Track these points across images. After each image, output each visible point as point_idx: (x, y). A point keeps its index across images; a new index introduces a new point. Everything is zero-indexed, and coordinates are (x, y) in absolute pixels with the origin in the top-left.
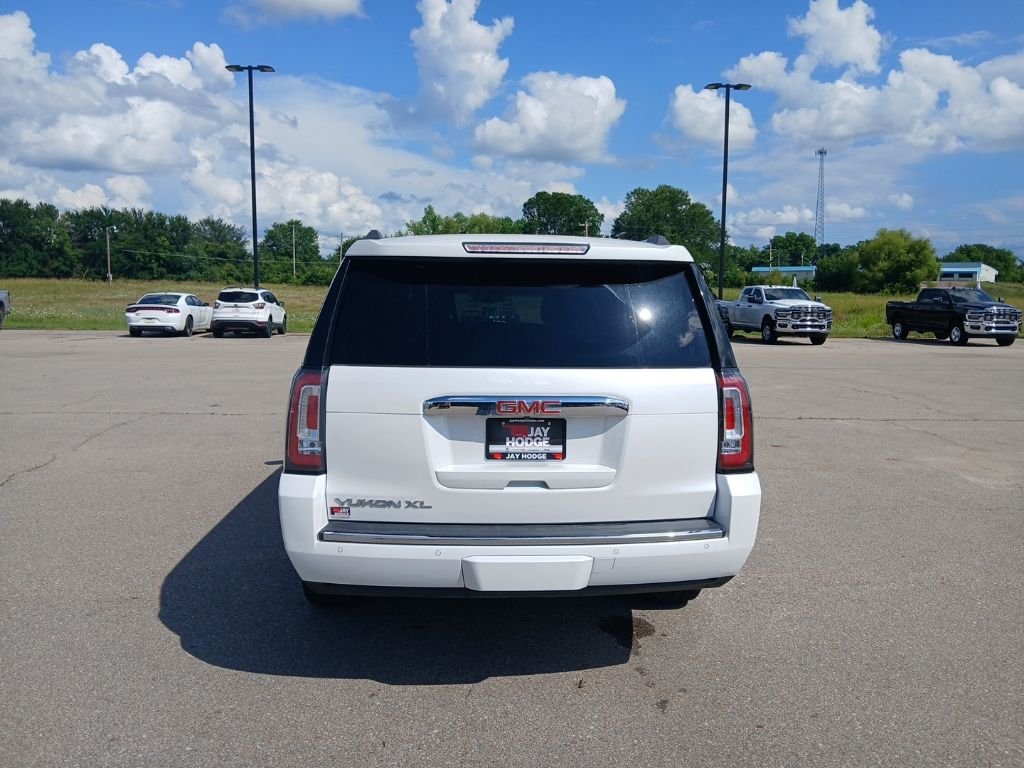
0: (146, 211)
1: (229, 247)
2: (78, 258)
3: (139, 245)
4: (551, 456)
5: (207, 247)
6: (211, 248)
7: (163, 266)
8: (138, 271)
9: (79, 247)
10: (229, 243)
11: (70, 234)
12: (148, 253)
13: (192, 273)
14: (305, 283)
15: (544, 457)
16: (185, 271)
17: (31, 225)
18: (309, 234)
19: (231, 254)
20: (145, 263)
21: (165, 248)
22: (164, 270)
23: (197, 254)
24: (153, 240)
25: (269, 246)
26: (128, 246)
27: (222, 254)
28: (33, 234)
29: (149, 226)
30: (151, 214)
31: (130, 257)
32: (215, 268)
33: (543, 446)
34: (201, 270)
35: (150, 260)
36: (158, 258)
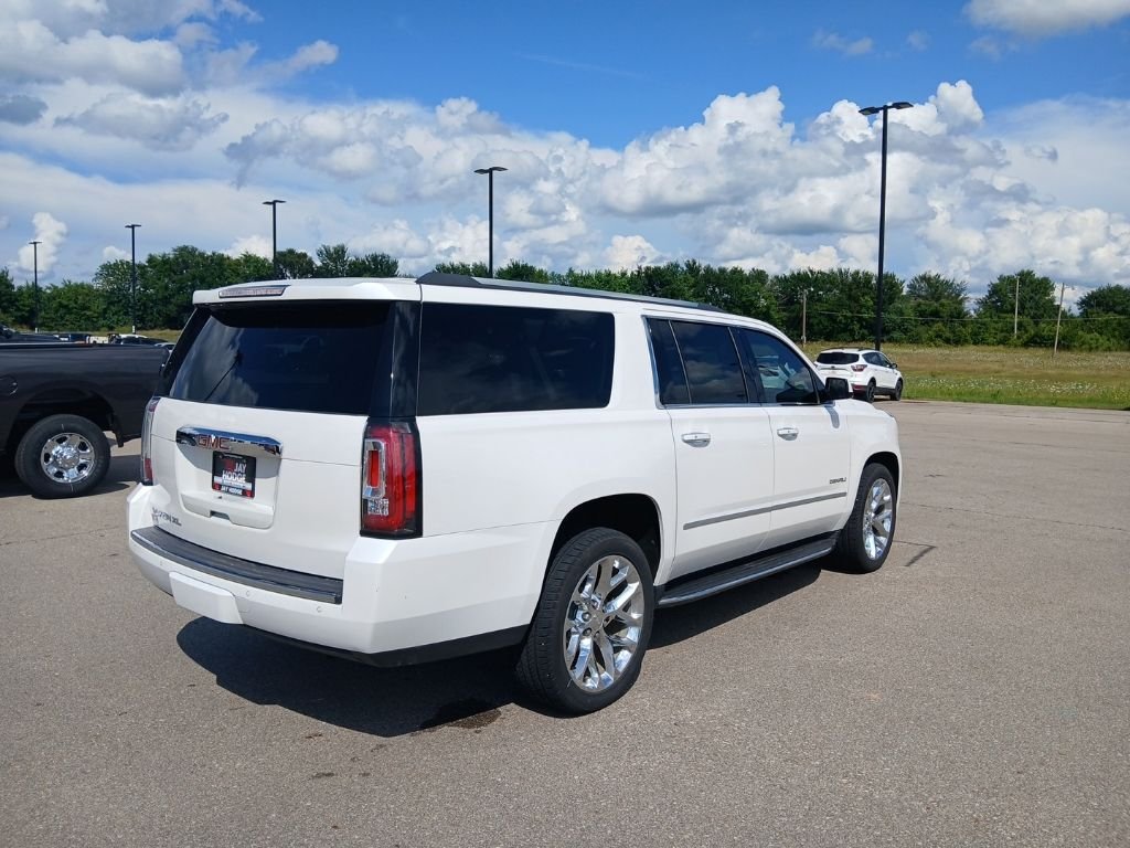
0: (852, 270)
1: (942, 305)
2: (782, 321)
3: (841, 306)
4: (245, 493)
5: (919, 305)
6: (923, 307)
7: (865, 328)
8: (838, 333)
9: (784, 310)
10: (943, 301)
11: (777, 298)
12: (849, 314)
13: (896, 335)
14: (1026, 345)
15: (240, 492)
16: (888, 332)
17: (743, 291)
18: (1044, 285)
19: (945, 312)
20: (847, 325)
21: (868, 309)
22: (866, 332)
23: (902, 314)
24: (857, 301)
25: (993, 302)
26: (830, 307)
27: (936, 314)
28: (744, 299)
29: (855, 286)
30: (857, 273)
31: (832, 319)
32: (921, 329)
33: (241, 482)
34: (906, 331)
35: (852, 321)
36: (860, 320)
